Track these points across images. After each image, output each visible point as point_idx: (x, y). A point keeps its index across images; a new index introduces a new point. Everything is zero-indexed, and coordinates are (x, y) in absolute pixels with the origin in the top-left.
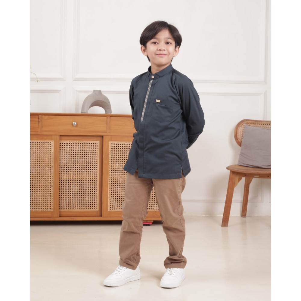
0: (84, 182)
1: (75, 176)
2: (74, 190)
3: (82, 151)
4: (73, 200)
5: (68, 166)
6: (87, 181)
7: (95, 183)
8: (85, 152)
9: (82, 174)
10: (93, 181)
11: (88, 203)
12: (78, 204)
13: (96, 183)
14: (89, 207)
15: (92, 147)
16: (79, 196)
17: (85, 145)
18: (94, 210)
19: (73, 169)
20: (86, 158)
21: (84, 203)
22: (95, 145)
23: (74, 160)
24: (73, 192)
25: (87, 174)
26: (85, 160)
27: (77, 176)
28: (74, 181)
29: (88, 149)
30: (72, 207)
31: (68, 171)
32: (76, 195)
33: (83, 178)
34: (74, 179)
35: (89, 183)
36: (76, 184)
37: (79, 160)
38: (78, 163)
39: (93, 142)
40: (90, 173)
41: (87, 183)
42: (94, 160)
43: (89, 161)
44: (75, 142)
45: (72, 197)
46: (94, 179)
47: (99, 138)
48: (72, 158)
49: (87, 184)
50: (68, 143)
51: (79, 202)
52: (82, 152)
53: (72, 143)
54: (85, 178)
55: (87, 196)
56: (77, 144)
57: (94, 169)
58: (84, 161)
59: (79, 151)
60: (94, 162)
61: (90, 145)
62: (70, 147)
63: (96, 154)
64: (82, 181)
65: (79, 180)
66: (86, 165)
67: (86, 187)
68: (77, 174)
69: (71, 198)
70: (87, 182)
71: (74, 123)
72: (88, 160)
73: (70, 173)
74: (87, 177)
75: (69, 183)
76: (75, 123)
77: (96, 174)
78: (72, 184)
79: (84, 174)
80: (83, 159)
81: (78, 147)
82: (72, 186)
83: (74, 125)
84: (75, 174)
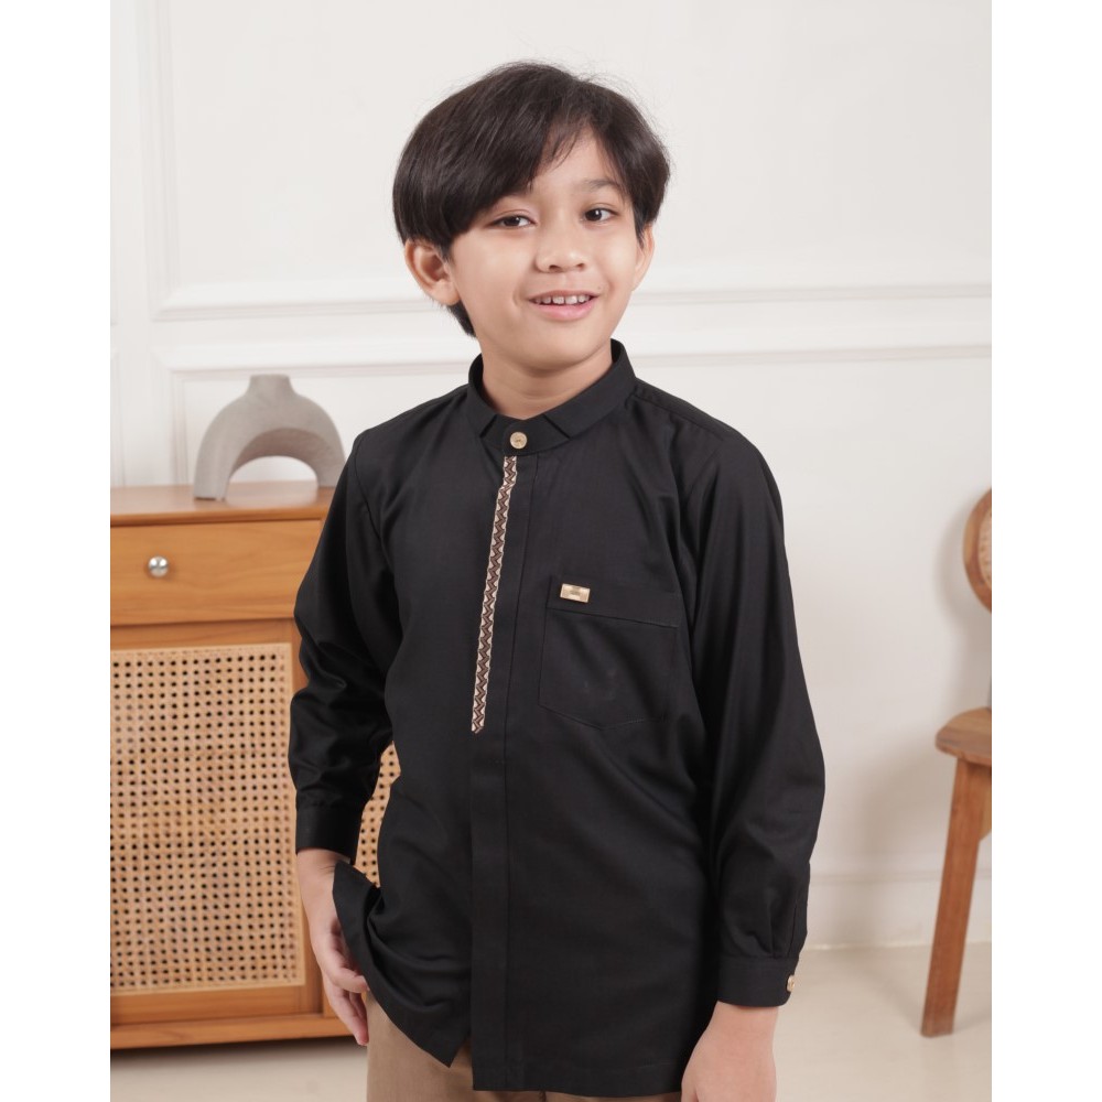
0: (223, 849)
1: (179, 824)
2: (176, 892)
3: (208, 698)
5: (140, 777)
6: (240, 842)
7: (278, 852)
8: (219, 703)
9: (212, 811)
10: (272, 842)
11: (253, 953)
12: (203, 959)
14: (260, 972)
15: (256, 675)
16: (205, 918)
17: (219, 666)
19: (166, 787)
20: (225, 730)
21: (230, 954)
22: (268, 663)
23: (169, 744)
24: (172, 904)
25: (239, 809)
26: (226, 742)
27: (190, 823)
28: (174, 849)
29: (235, 686)
30: (172, 975)
31: (139, 799)
32: (189, 913)
33: (218, 833)
34: (173, 839)
35: (252, 853)
36: (186, 861)
37: (193, 743)
38: (187, 759)
39: (257, 650)
40: (250, 804)
41: (241, 854)
42: (268, 740)
43: (243, 746)
44: (168, 653)
45: (167, 924)
46: (272, 832)
47: (289, 629)
48: (158, 734)
49: (242, 858)
50: (134, 663)
51: (208, 950)
52: (208, 704)
53: (150, 659)
54: (228, 832)
55: (244, 917)
56: (179, 664)
57: (270, 781)
58: (220, 747)
59: (192, 699)
60: (268, 750)
61: (245, 664)
62: (146, 679)
63: (277, 706)
64: (213, 844)
65: (197, 840)
66: (232, 767)
67: (237, 875)
68: (189, 813)
69: (162, 931)
70: (241, 848)
71: (153, 562)
72: (237, 741)
73: (150, 809)
74: (240, 827)
75: (152, 857)
76: (163, 563)
77: (281, 806)
78: (164, 862)
79: (223, 811)
80: (215, 737)
81: (185, 678)
82: (164, 872)
83: (155, 572)
84: (178, 814)
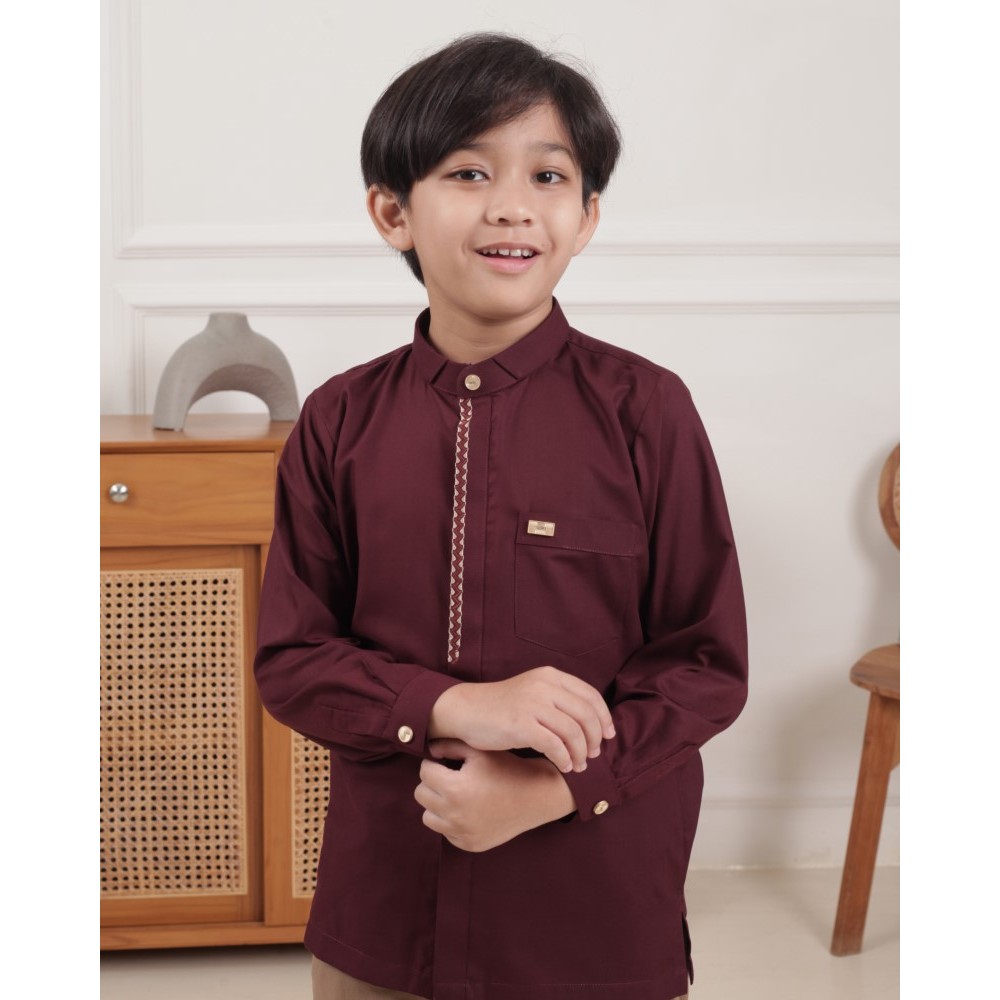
0: (173, 763)
1: (131, 738)
2: (127, 803)
3: (163, 619)
4: (124, 850)
6: (190, 757)
7: (225, 767)
8: (173, 624)
9: (163, 727)
10: (220, 757)
11: (199, 863)
12: (151, 867)
13: (234, 767)
14: (205, 881)
15: (209, 598)
16: (154, 829)
17: (174, 589)
18: (225, 891)
19: (120, 703)
20: (179, 650)
21: (177, 863)
22: (220, 587)
23: (124, 662)
24: (123, 814)
25: (189, 726)
26: (178, 661)
27: (142, 738)
28: (126, 762)
29: (189, 609)
30: (121, 881)
32: (139, 824)
33: (168, 748)
34: (126, 753)
35: (200, 768)
36: (137, 774)
37: (147, 662)
38: (141, 677)
39: (210, 574)
40: (200, 721)
41: (190, 768)
42: (219, 660)
43: (194, 665)
44: (125, 575)
46: (220, 748)
47: (241, 555)
49: (190, 772)
51: (156, 859)
52: (163, 624)
54: (178, 747)
55: (191, 828)
56: (136, 585)
57: (220, 700)
58: (173, 666)
59: (147, 620)
60: (218, 669)
61: (199, 588)
63: (228, 629)
64: (163, 758)
65: (148, 754)
66: (183, 686)
67: (185, 788)
68: (142, 728)
69: (113, 840)
70: (190, 763)
72: (189, 661)
74: (189, 742)
76: (124, 489)
77: (230, 723)
79: (173, 727)
80: (168, 656)
81: (141, 600)
83: (116, 498)
84: (131, 728)
